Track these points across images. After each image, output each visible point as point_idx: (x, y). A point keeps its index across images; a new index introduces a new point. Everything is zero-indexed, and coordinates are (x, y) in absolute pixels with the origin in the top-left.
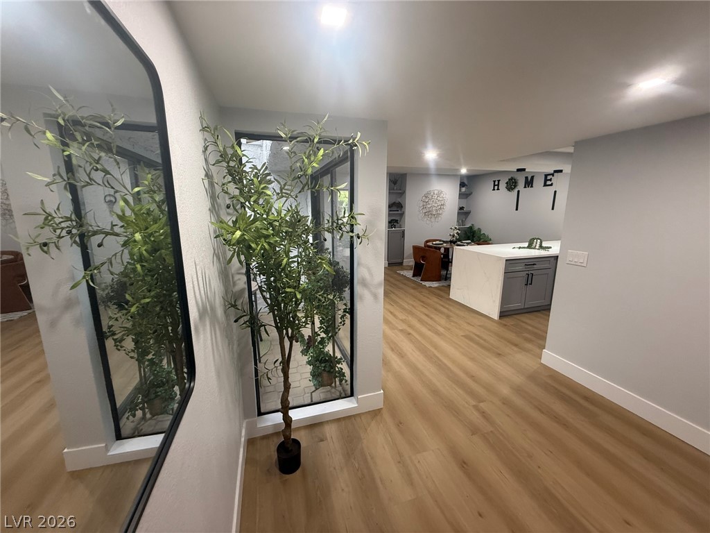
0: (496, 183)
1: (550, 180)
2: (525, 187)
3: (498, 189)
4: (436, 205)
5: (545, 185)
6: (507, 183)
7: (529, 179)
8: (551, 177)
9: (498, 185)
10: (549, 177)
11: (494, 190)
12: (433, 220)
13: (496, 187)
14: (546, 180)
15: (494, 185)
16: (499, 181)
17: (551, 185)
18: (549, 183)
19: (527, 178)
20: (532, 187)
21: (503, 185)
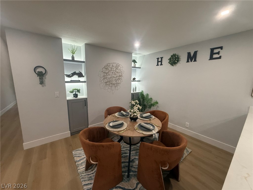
0: (160, 60)
1: (218, 53)
2: (188, 61)
3: (161, 64)
4: (115, 76)
5: (211, 58)
6: (170, 59)
7: (192, 55)
8: (219, 50)
9: (161, 61)
10: (216, 51)
11: (158, 65)
12: (113, 88)
13: (160, 63)
14: (212, 53)
15: (158, 62)
16: (162, 58)
17: (220, 58)
18: (215, 56)
19: (189, 54)
20: (195, 61)
21: (166, 61)
